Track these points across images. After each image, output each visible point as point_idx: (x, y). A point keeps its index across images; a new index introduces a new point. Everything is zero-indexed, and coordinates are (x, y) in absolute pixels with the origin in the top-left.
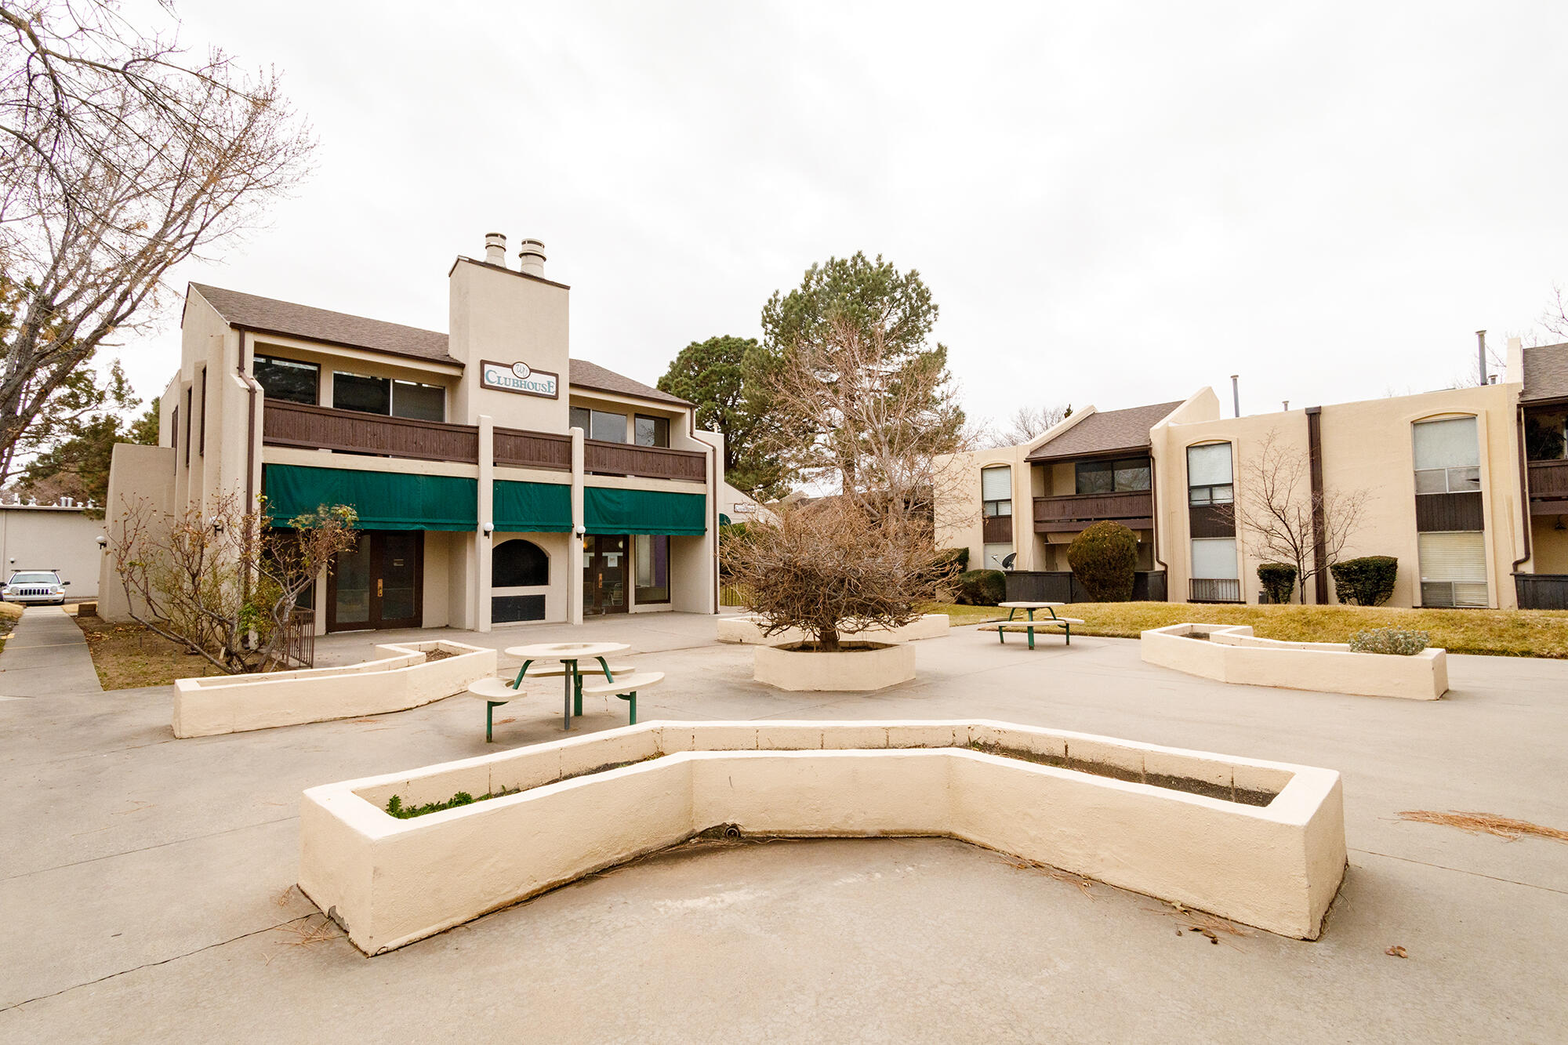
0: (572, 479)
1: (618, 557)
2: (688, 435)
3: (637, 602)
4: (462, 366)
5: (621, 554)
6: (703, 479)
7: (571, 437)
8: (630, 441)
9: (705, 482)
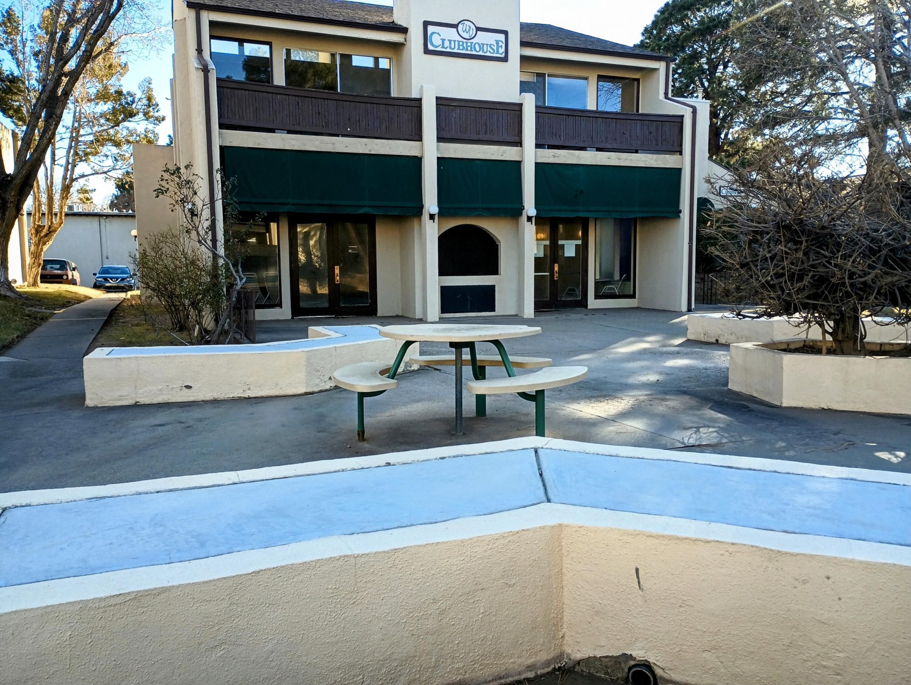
0: (522, 154)
1: (576, 245)
2: (662, 96)
3: (598, 296)
4: (404, 30)
5: (579, 242)
6: (678, 149)
7: (521, 105)
8: (591, 106)
9: (681, 153)
